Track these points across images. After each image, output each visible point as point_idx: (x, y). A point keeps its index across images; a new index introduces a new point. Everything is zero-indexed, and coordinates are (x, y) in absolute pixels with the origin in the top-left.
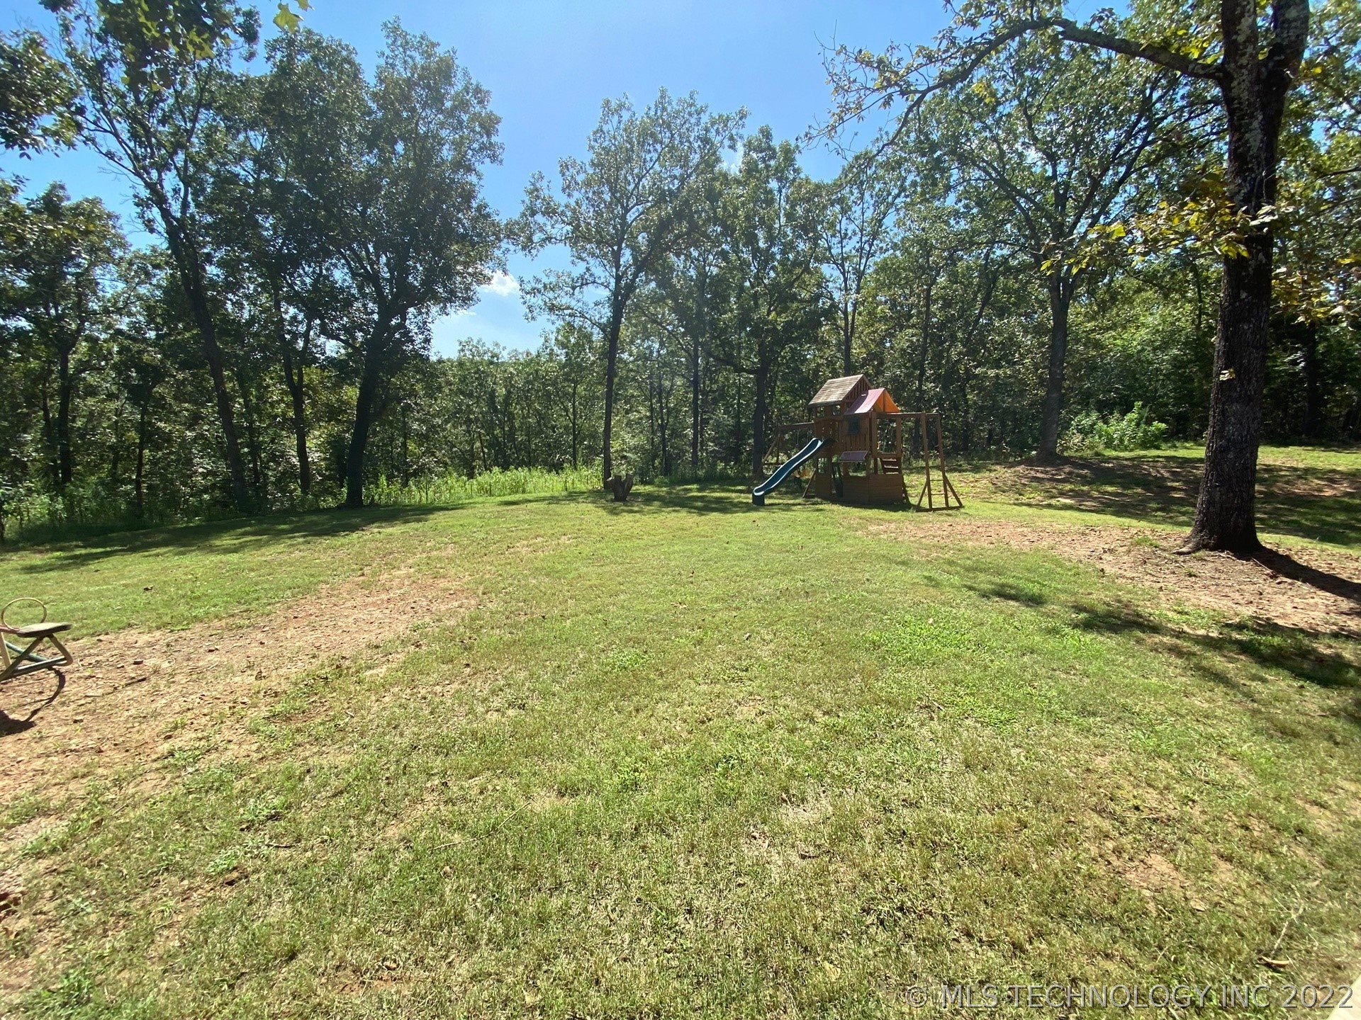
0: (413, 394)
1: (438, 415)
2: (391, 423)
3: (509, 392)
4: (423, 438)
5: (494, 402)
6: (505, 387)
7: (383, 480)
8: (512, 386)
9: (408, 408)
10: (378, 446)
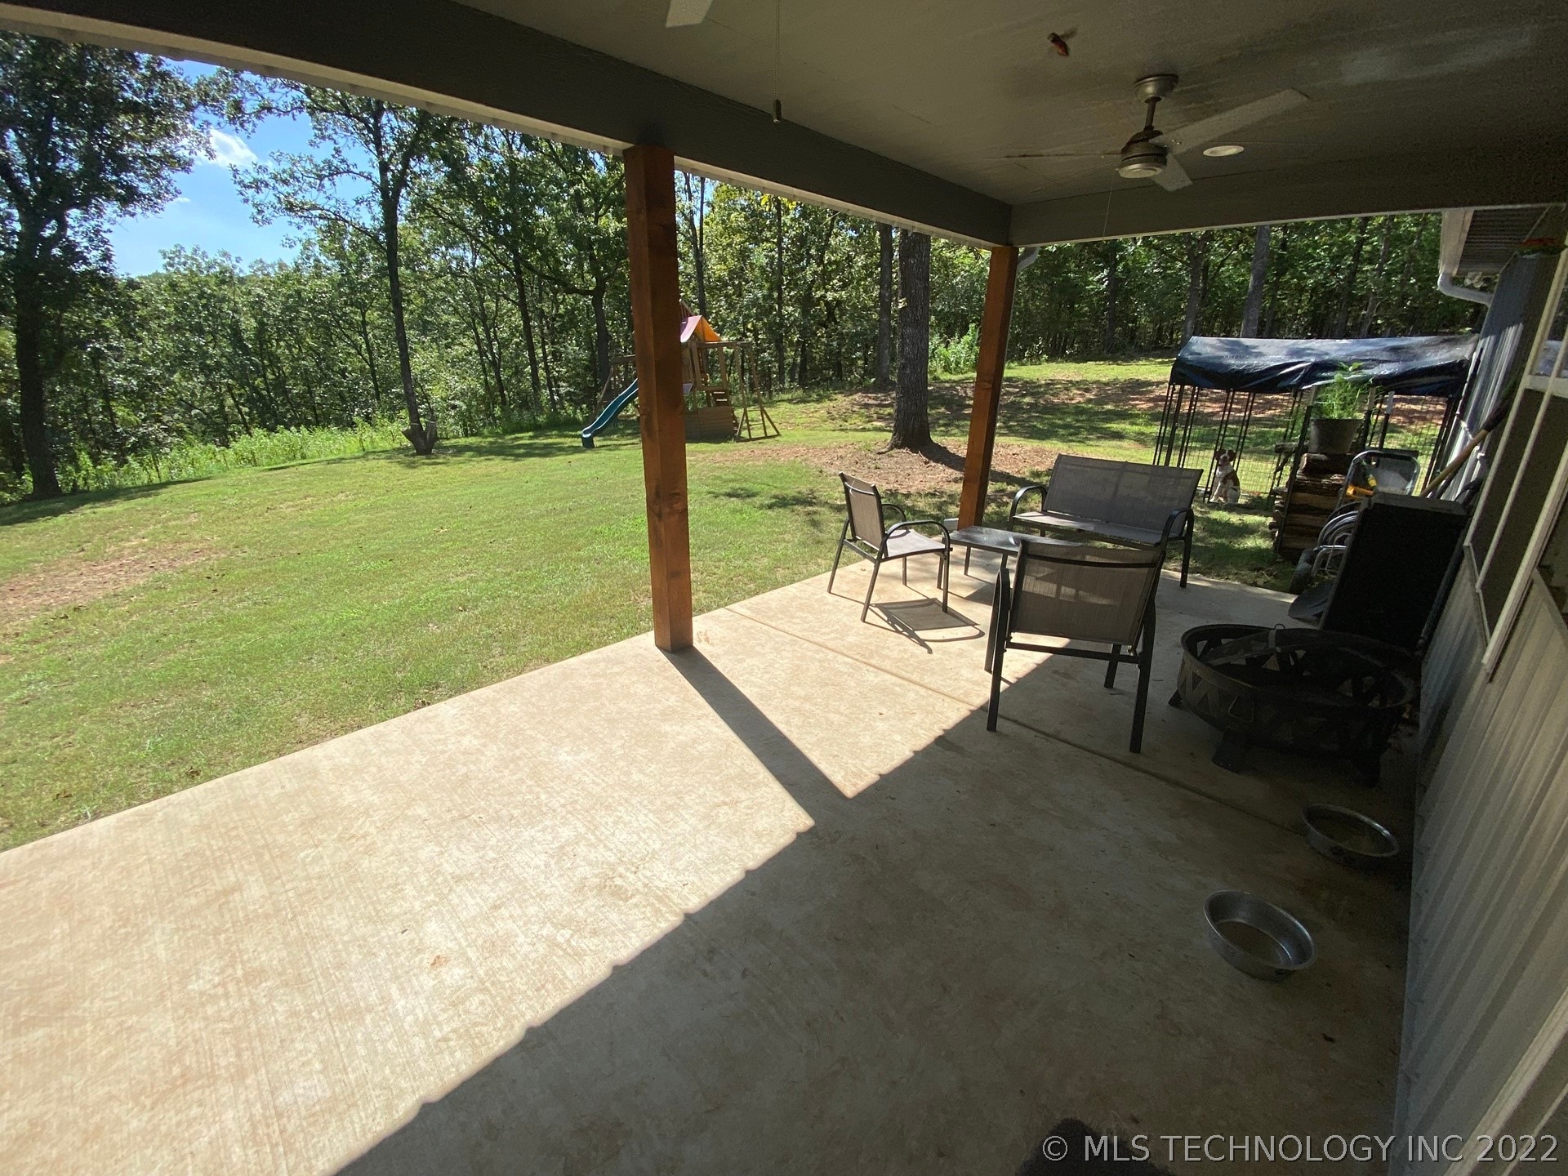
0: (102, 333)
1: (152, 361)
2: (76, 378)
3: (261, 324)
4: (138, 398)
5: (241, 340)
6: (254, 316)
7: (84, 459)
8: (266, 314)
9: (97, 355)
10: (65, 415)
